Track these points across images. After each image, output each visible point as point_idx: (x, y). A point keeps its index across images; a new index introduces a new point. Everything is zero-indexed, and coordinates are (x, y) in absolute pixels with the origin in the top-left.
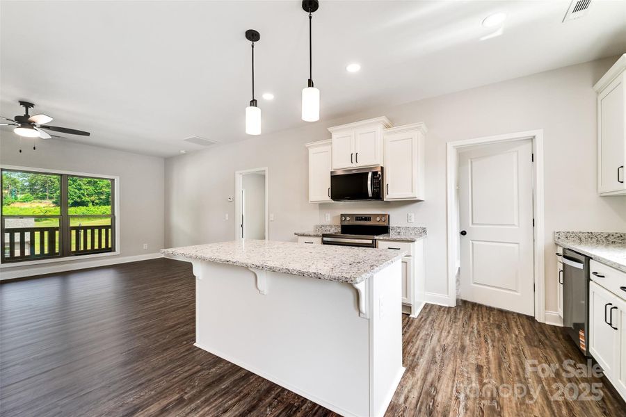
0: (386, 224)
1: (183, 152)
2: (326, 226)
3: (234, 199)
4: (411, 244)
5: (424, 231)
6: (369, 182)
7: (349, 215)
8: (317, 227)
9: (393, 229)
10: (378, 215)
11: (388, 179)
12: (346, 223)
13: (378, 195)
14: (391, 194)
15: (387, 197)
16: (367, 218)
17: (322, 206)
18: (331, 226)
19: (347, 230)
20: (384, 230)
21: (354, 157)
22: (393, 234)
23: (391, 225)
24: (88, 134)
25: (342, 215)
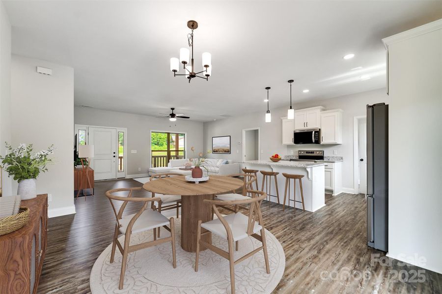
0: (322, 155)
1: (215, 120)
2: (291, 156)
3: (242, 143)
4: (333, 164)
5: (342, 158)
6: (313, 136)
7: (303, 151)
8: (286, 156)
9: (326, 157)
10: (318, 151)
11: (323, 134)
12: (301, 155)
13: (318, 142)
14: (324, 141)
15: (322, 143)
16: (312, 152)
17: (289, 146)
18: (293, 156)
19: (302, 158)
20: (321, 158)
21: (306, 124)
22: (325, 160)
23: (325, 156)
24: (189, 118)
25: (299, 151)
